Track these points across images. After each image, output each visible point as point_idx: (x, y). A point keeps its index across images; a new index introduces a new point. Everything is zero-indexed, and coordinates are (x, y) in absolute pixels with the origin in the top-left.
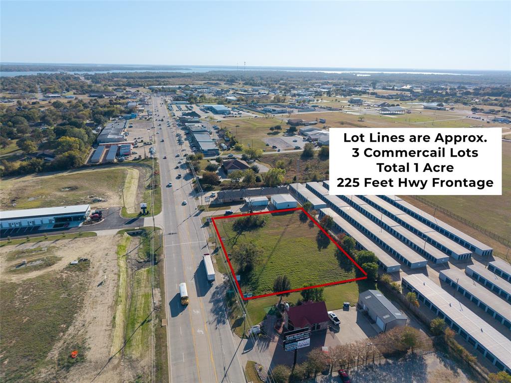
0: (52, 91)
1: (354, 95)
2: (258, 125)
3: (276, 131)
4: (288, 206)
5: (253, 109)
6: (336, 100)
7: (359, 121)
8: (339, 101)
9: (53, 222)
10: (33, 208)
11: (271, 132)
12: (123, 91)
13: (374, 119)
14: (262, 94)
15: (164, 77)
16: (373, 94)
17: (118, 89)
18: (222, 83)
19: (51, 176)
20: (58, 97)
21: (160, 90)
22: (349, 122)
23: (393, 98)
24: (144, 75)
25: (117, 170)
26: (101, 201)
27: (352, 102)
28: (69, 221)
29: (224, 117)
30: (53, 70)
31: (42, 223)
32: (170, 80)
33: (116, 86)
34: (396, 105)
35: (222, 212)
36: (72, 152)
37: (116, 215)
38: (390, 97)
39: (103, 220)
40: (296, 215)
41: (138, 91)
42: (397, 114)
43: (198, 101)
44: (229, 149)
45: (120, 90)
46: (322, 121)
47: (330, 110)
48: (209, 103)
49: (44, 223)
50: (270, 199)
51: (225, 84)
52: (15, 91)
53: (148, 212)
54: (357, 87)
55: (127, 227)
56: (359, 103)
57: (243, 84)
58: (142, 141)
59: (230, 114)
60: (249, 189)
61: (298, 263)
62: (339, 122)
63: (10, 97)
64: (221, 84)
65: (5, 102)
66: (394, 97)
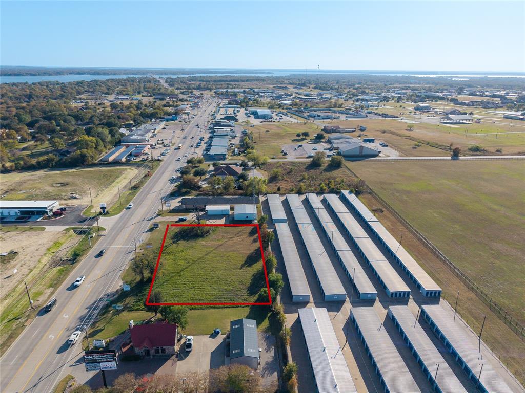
0: (124, 93)
1: (428, 101)
2: (290, 130)
3: (304, 137)
4: (247, 217)
5: (299, 114)
6: (401, 106)
7: (406, 130)
8: (404, 108)
9: (19, 214)
10: (16, 200)
11: (298, 138)
12: (188, 94)
13: (426, 128)
14: (325, 98)
15: (238, 81)
16: (452, 100)
17: (185, 91)
18: (291, 87)
19: (58, 172)
20: (126, 98)
21: (222, 94)
22: (394, 131)
23: (473, 106)
24: (219, 79)
25: (118, 169)
26: (76, 198)
27: (418, 108)
28: (32, 214)
29: (262, 122)
30: (143, 74)
31: (9, 215)
32: (242, 84)
33: (186, 89)
34: (468, 113)
35: (176, 218)
36: (84, 151)
37: (77, 213)
38: (471, 104)
39: (63, 216)
40: (249, 229)
41: (202, 94)
42: (463, 123)
43: (250, 105)
44: (239, 154)
45: (187, 93)
46: (363, 129)
47: (385, 117)
48: (260, 107)
49: (11, 215)
50: (232, 209)
51: (294, 88)
52: (94, 93)
53: (107, 212)
54: (438, 92)
55: (77, 225)
56: (425, 110)
57: (313, 88)
58: (163, 143)
59: (271, 118)
60: (225, 197)
61: (207, 279)
62: (381, 131)
63: (85, 98)
64: (289, 88)
65: (79, 103)
66: (475, 104)
